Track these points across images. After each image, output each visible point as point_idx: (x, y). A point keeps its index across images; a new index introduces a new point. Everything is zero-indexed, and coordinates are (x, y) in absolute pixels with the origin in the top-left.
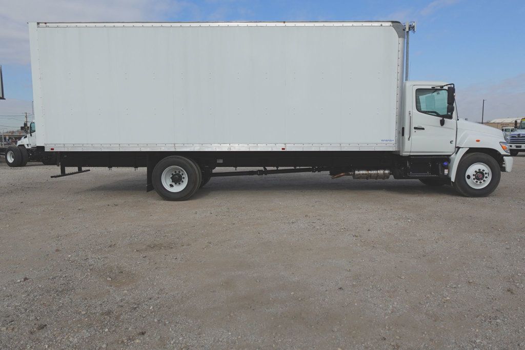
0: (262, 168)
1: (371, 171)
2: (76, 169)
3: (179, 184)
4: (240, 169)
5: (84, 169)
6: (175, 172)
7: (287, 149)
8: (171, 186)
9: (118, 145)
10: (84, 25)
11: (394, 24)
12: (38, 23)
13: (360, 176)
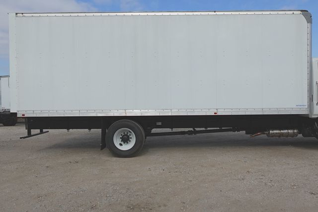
0: (191, 129)
1: (283, 130)
2: (38, 131)
3: (127, 143)
4: (175, 130)
5: (44, 130)
6: (124, 133)
7: (219, 114)
8: (121, 145)
9: (78, 111)
10: (54, 15)
11: (304, 12)
12: (17, 14)
13: (274, 135)
